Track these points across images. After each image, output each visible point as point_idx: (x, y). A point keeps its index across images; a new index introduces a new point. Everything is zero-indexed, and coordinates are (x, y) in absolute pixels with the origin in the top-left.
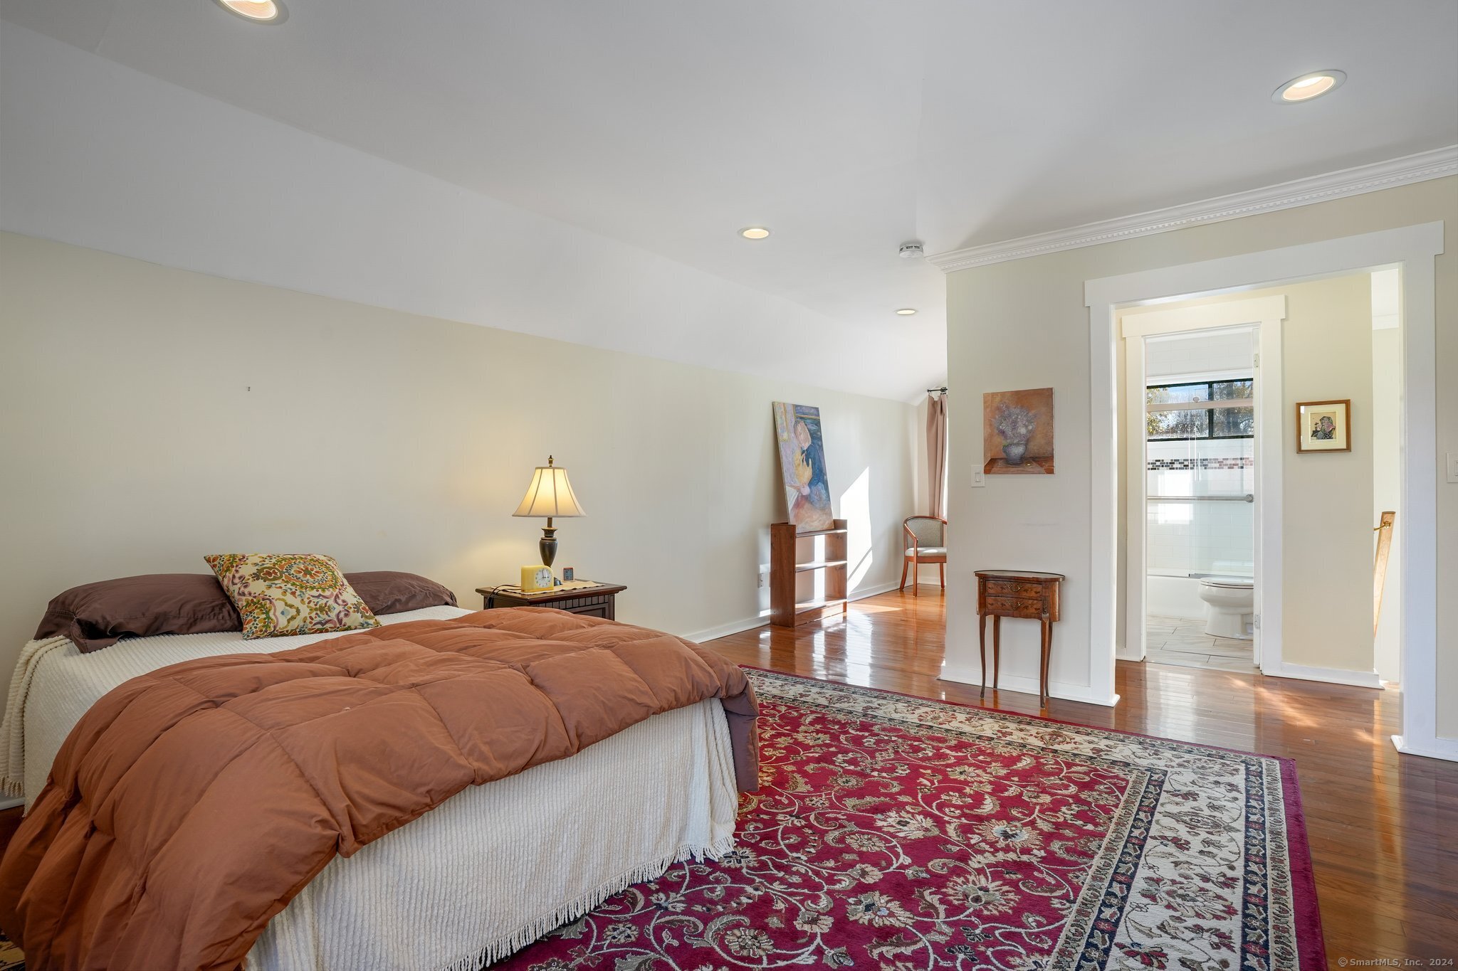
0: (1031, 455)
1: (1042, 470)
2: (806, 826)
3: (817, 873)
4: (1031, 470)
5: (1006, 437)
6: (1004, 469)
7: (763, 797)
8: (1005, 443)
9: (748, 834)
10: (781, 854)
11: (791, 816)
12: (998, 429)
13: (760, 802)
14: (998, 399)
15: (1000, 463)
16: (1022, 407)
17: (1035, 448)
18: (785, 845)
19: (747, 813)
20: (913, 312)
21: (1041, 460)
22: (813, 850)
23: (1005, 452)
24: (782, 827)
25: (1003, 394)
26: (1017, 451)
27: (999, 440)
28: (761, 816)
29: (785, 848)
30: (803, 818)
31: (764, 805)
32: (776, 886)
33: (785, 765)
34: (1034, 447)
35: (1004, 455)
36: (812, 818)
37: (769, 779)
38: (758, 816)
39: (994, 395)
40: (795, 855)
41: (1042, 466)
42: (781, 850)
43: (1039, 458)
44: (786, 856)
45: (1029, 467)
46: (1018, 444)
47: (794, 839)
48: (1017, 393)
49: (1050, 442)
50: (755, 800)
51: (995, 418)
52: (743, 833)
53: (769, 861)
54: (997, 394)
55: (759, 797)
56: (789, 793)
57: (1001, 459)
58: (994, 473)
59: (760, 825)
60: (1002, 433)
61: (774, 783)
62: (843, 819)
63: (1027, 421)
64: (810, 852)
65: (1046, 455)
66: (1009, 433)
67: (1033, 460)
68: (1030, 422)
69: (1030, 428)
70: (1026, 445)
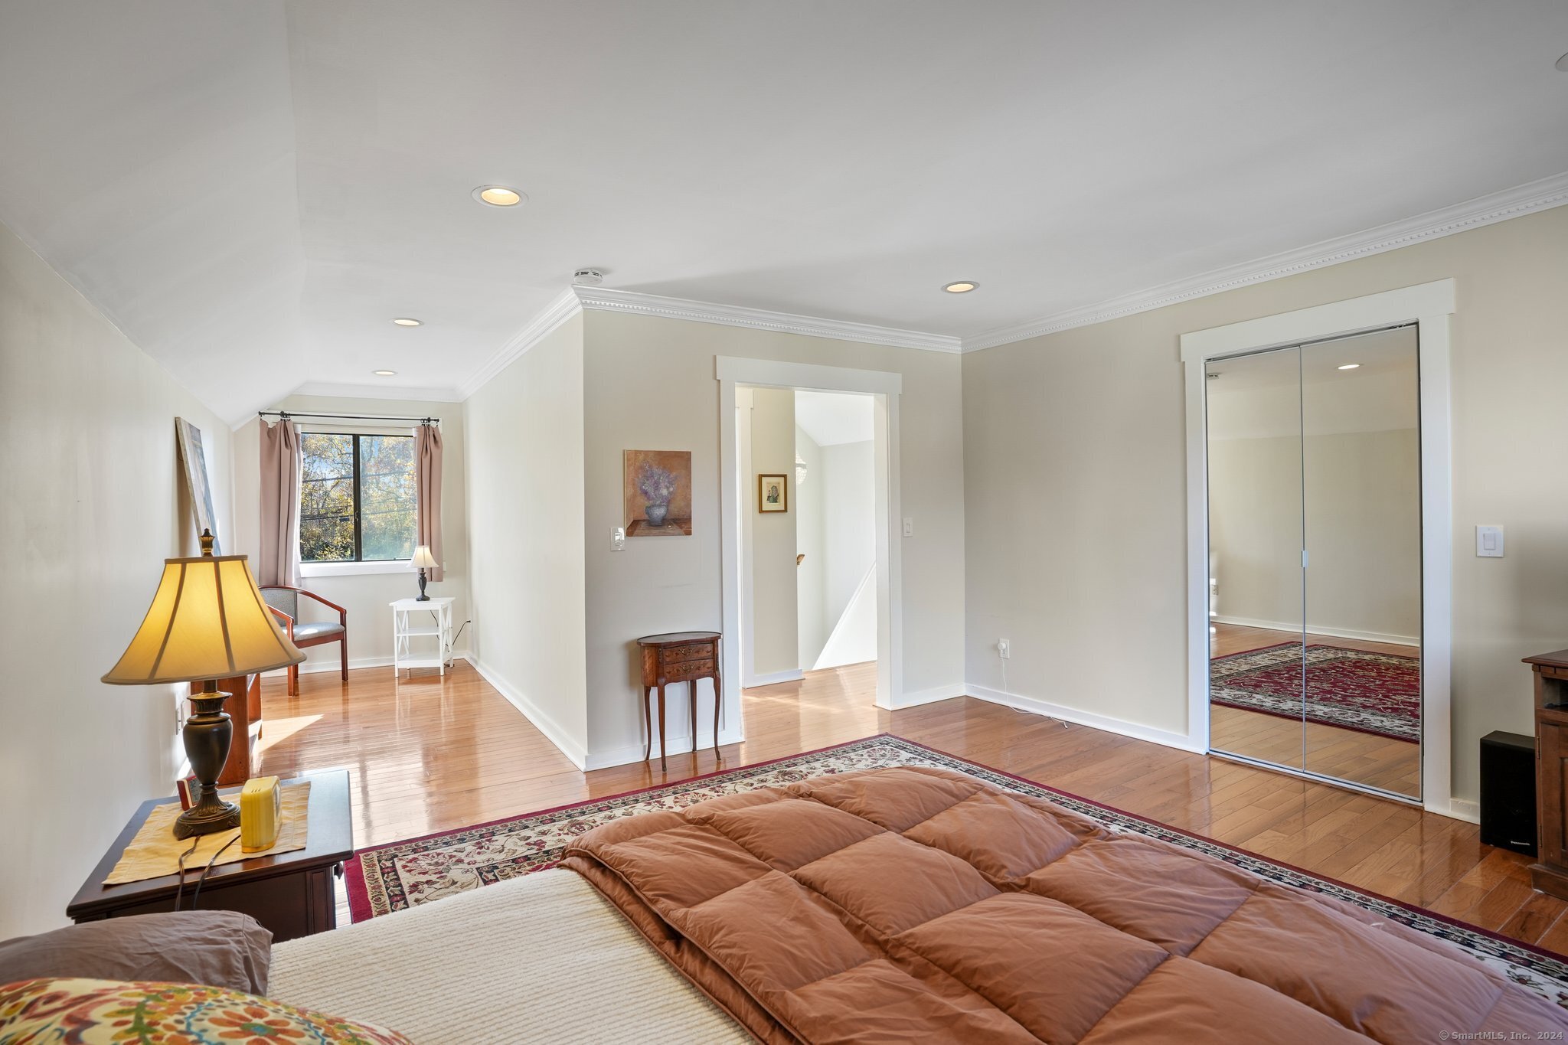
0: (672, 517)
1: (681, 531)
4: (672, 532)
5: (649, 498)
6: (647, 531)
8: (648, 504)
12: (641, 489)
14: (641, 457)
15: (643, 524)
16: (664, 468)
17: (676, 510)
20: (416, 323)
21: (680, 522)
23: (648, 513)
25: (646, 453)
26: (659, 512)
27: (642, 500)
34: (676, 508)
35: (646, 517)
39: (637, 452)
41: (681, 528)
43: (679, 519)
45: (670, 529)
46: (660, 506)
48: (660, 453)
49: (689, 505)
51: (638, 477)
54: (640, 452)
57: (644, 520)
58: (637, 535)
60: (646, 493)
63: (669, 482)
65: (685, 517)
66: (652, 493)
67: (675, 522)
68: (671, 483)
69: (671, 489)
70: (667, 506)
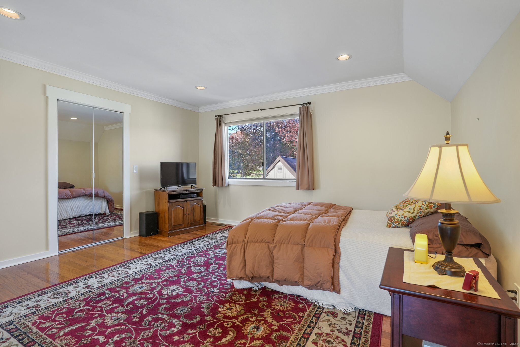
2: (209, 288)
3: (210, 276)
7: (223, 299)
9: (229, 285)
10: (219, 279)
11: (214, 292)
13: (225, 297)
18: (218, 282)
19: (230, 292)
22: (209, 281)
24: (218, 287)
28: (225, 291)
29: (218, 281)
30: (209, 291)
31: (223, 295)
32: (222, 272)
33: (210, 321)
36: (206, 291)
37: (220, 310)
38: (226, 291)
40: (215, 279)
42: (219, 280)
44: (218, 279)
47: (214, 284)
50: (227, 298)
52: (231, 285)
53: (223, 277)
55: (225, 299)
56: (212, 301)
59: (225, 287)
61: (218, 307)
62: (195, 291)
64: (210, 280)
